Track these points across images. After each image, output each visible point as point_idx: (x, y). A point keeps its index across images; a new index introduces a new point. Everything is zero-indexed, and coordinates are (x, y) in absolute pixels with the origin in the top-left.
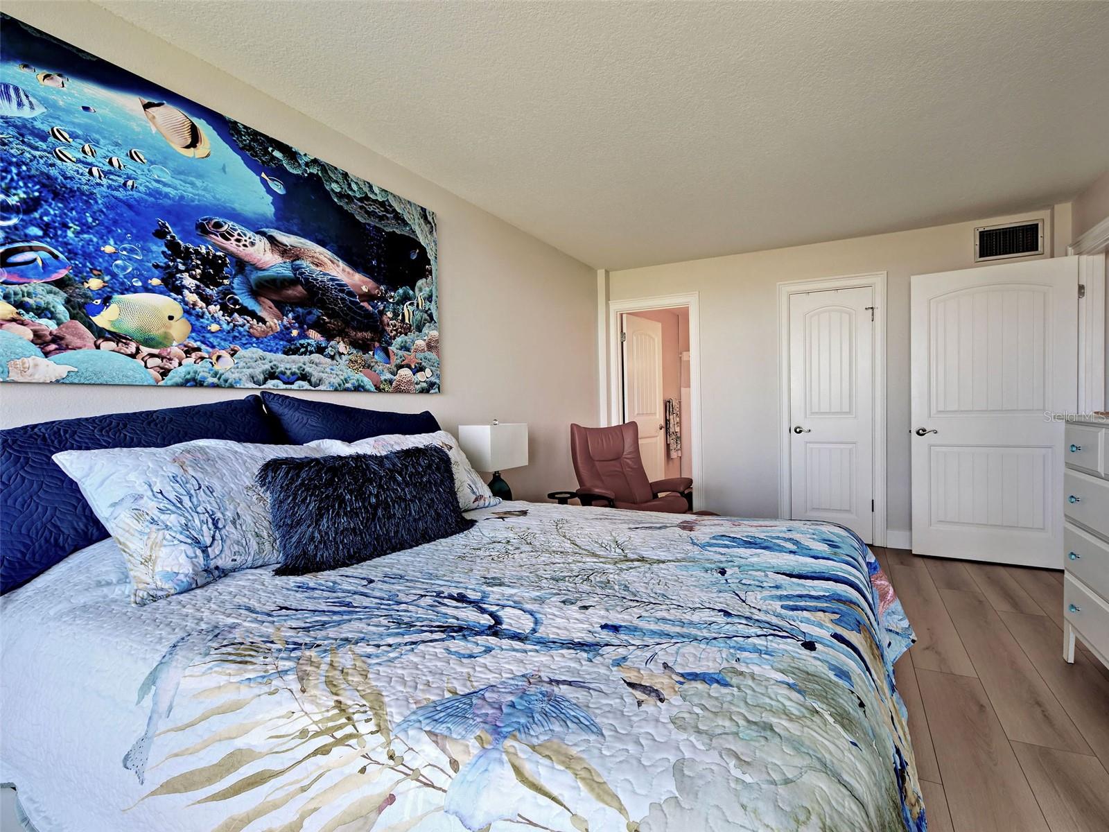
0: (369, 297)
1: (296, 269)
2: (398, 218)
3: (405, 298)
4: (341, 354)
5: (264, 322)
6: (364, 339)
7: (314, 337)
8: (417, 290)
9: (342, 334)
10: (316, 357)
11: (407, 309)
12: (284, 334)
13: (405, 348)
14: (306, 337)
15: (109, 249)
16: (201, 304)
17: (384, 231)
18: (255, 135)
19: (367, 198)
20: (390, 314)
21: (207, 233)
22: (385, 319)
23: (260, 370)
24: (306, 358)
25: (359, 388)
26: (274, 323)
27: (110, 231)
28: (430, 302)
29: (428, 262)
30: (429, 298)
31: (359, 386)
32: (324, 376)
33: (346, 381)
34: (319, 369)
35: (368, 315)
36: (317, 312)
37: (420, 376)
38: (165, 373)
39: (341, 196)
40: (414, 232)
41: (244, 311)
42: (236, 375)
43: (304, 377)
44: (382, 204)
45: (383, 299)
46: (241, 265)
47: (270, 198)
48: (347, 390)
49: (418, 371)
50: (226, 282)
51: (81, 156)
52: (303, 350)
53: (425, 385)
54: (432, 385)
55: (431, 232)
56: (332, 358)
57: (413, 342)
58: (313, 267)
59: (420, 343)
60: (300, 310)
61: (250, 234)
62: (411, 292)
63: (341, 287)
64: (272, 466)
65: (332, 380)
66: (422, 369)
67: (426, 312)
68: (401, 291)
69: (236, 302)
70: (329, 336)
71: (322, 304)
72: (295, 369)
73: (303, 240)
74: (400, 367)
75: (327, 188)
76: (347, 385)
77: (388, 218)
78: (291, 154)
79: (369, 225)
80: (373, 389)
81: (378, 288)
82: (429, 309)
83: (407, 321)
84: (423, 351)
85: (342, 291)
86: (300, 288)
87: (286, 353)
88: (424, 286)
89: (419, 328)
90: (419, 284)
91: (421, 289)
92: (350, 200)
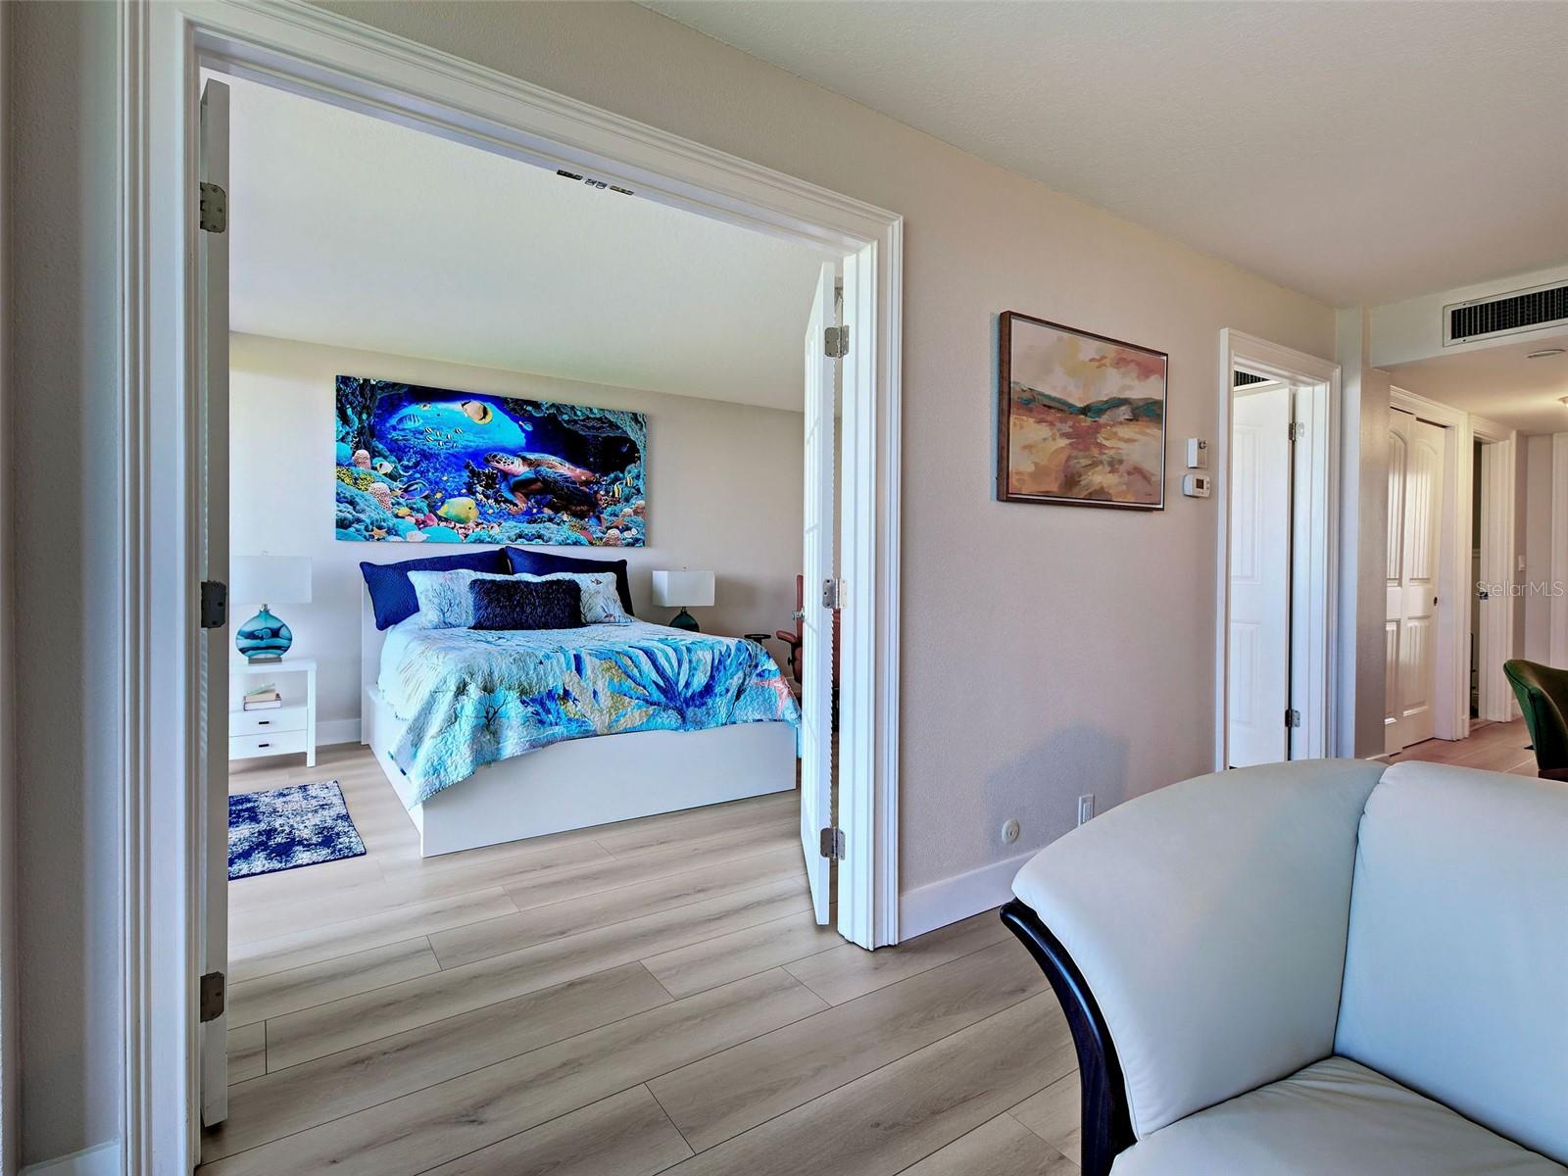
0: (587, 483)
1: (537, 472)
2: (613, 426)
3: (616, 479)
4: (564, 522)
5: (517, 506)
6: (581, 510)
7: (547, 511)
8: (626, 473)
9: (566, 509)
10: (548, 524)
11: (617, 488)
12: (528, 512)
13: (614, 515)
14: (542, 513)
15: (445, 478)
16: (484, 499)
17: (600, 437)
18: (516, 401)
19: (588, 418)
21: (489, 462)
22: (599, 496)
23: (513, 533)
24: (541, 525)
25: (576, 543)
26: (522, 506)
27: (445, 469)
28: (639, 480)
29: (638, 451)
30: (638, 477)
31: (578, 540)
32: (552, 536)
33: (568, 538)
34: (549, 531)
35: (586, 495)
36: (549, 497)
37: (626, 534)
38: (466, 536)
39: (568, 422)
40: (625, 432)
41: (506, 501)
42: (501, 537)
43: (540, 537)
44: (600, 419)
45: (597, 483)
46: (506, 475)
47: (523, 435)
48: (568, 544)
49: (625, 531)
50: (497, 486)
51: (436, 438)
52: (539, 520)
53: (630, 540)
54: (637, 540)
55: (641, 429)
56: (558, 524)
57: (621, 510)
58: (548, 470)
59: (628, 511)
60: (539, 497)
61: (511, 457)
62: (621, 475)
63: (567, 479)
64: (474, 582)
65: (558, 538)
66: (628, 529)
67: (635, 487)
68: (612, 475)
69: (502, 496)
70: (557, 512)
71: (553, 492)
72: (534, 532)
73: (542, 455)
74: (608, 528)
75: (560, 419)
76: (568, 541)
77: (604, 428)
78: (536, 405)
79: (590, 435)
80: (587, 543)
81: (594, 476)
82: (638, 485)
83: (616, 495)
84: (630, 515)
85: (567, 482)
86: (539, 484)
87: (529, 523)
88: (632, 469)
89: (627, 500)
90: (628, 468)
91: (630, 472)
92: (575, 422)
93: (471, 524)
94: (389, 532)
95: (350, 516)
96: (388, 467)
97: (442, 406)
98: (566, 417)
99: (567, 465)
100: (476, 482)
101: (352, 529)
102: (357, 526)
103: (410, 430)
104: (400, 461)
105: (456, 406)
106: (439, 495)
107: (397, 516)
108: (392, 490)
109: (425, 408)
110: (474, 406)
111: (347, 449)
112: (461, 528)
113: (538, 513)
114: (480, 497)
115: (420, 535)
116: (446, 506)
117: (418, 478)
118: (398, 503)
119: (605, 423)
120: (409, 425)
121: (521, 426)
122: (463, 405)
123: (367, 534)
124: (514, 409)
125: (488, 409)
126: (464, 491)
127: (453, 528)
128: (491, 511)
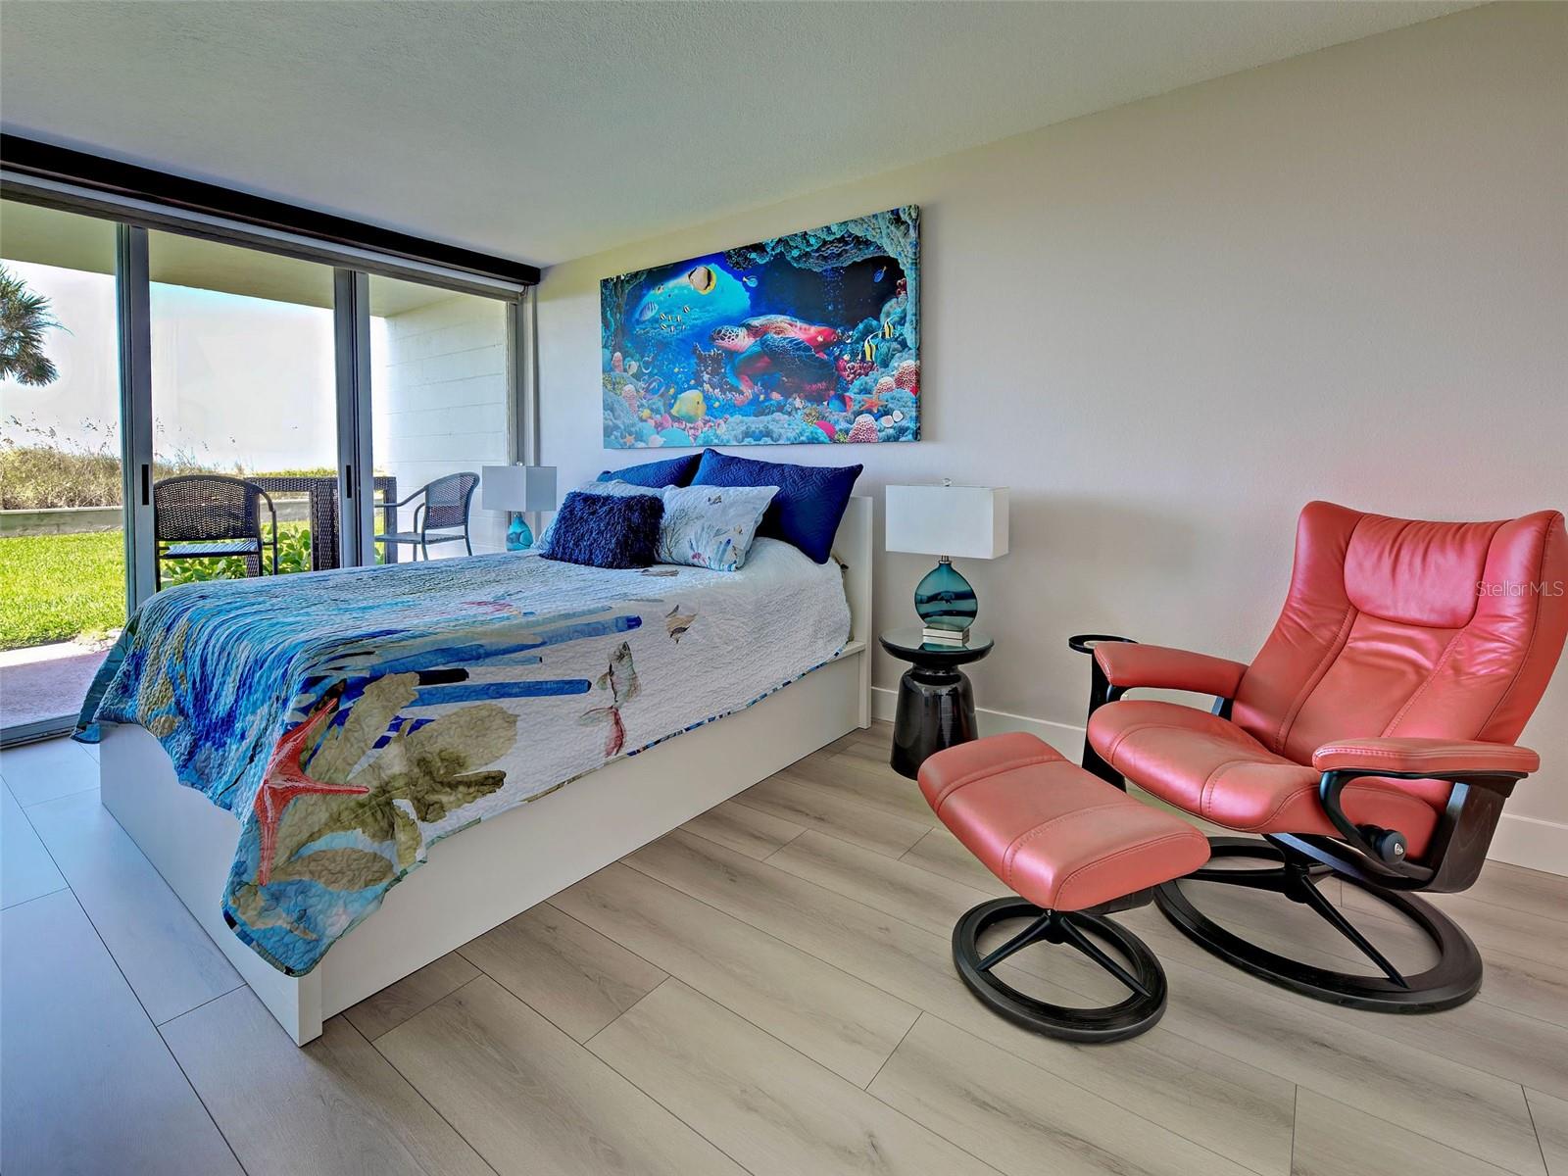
0: (825, 346)
1: (764, 344)
2: (861, 243)
3: (868, 331)
4: (797, 409)
5: (742, 393)
7: (776, 396)
8: (882, 316)
9: (798, 390)
10: (778, 415)
11: (868, 345)
12: (755, 401)
13: (866, 391)
14: (770, 399)
15: (676, 370)
16: (711, 390)
17: (842, 268)
18: (741, 251)
19: (825, 243)
20: (846, 357)
21: (714, 340)
22: (842, 364)
23: (739, 431)
24: (769, 417)
25: (813, 441)
26: (748, 393)
27: (677, 359)
28: (903, 325)
29: (901, 274)
30: (902, 321)
31: (813, 438)
32: (782, 432)
33: (801, 434)
34: (778, 426)
35: (823, 364)
37: (885, 421)
38: (696, 438)
39: (798, 259)
40: (879, 248)
41: (734, 389)
43: (768, 435)
44: (842, 240)
45: (840, 342)
46: (731, 354)
47: (747, 294)
48: (802, 443)
49: (882, 416)
50: (723, 370)
51: (669, 324)
52: (767, 411)
53: (891, 431)
54: (904, 430)
55: (907, 235)
56: (790, 414)
57: (876, 381)
58: (776, 336)
59: (887, 380)
61: (735, 329)
62: (875, 323)
63: (797, 345)
65: (789, 435)
66: (887, 412)
67: (896, 340)
68: (861, 326)
69: (727, 383)
70: (787, 394)
71: (782, 366)
72: (762, 428)
73: (769, 317)
74: (857, 414)
75: (789, 258)
76: (802, 438)
77: (846, 251)
78: (759, 248)
79: (826, 271)
80: (827, 440)
81: (834, 333)
82: (901, 335)
83: (868, 358)
84: (890, 389)
85: (799, 349)
86: (766, 358)
87: (756, 415)
88: (893, 308)
89: (885, 364)
90: (886, 307)
91: (888, 315)
92: (807, 255)
93: (700, 423)
94: (636, 439)
95: (611, 423)
96: (634, 366)
97: (672, 284)
98: (795, 253)
99: (799, 324)
100: (703, 368)
101: (613, 437)
102: (615, 433)
103: (648, 320)
104: (643, 357)
105: (683, 280)
106: (672, 391)
107: (642, 420)
108: (638, 391)
109: (661, 290)
110: (700, 271)
111: (607, 352)
112: (691, 428)
113: (766, 400)
114: (707, 387)
115: (659, 440)
116: (678, 402)
117: (656, 374)
118: (642, 405)
119: (847, 243)
120: (649, 315)
121: (744, 283)
122: (690, 276)
123: (622, 441)
124: (737, 263)
125: (712, 273)
126: (692, 382)
127: (684, 430)
128: (717, 404)
